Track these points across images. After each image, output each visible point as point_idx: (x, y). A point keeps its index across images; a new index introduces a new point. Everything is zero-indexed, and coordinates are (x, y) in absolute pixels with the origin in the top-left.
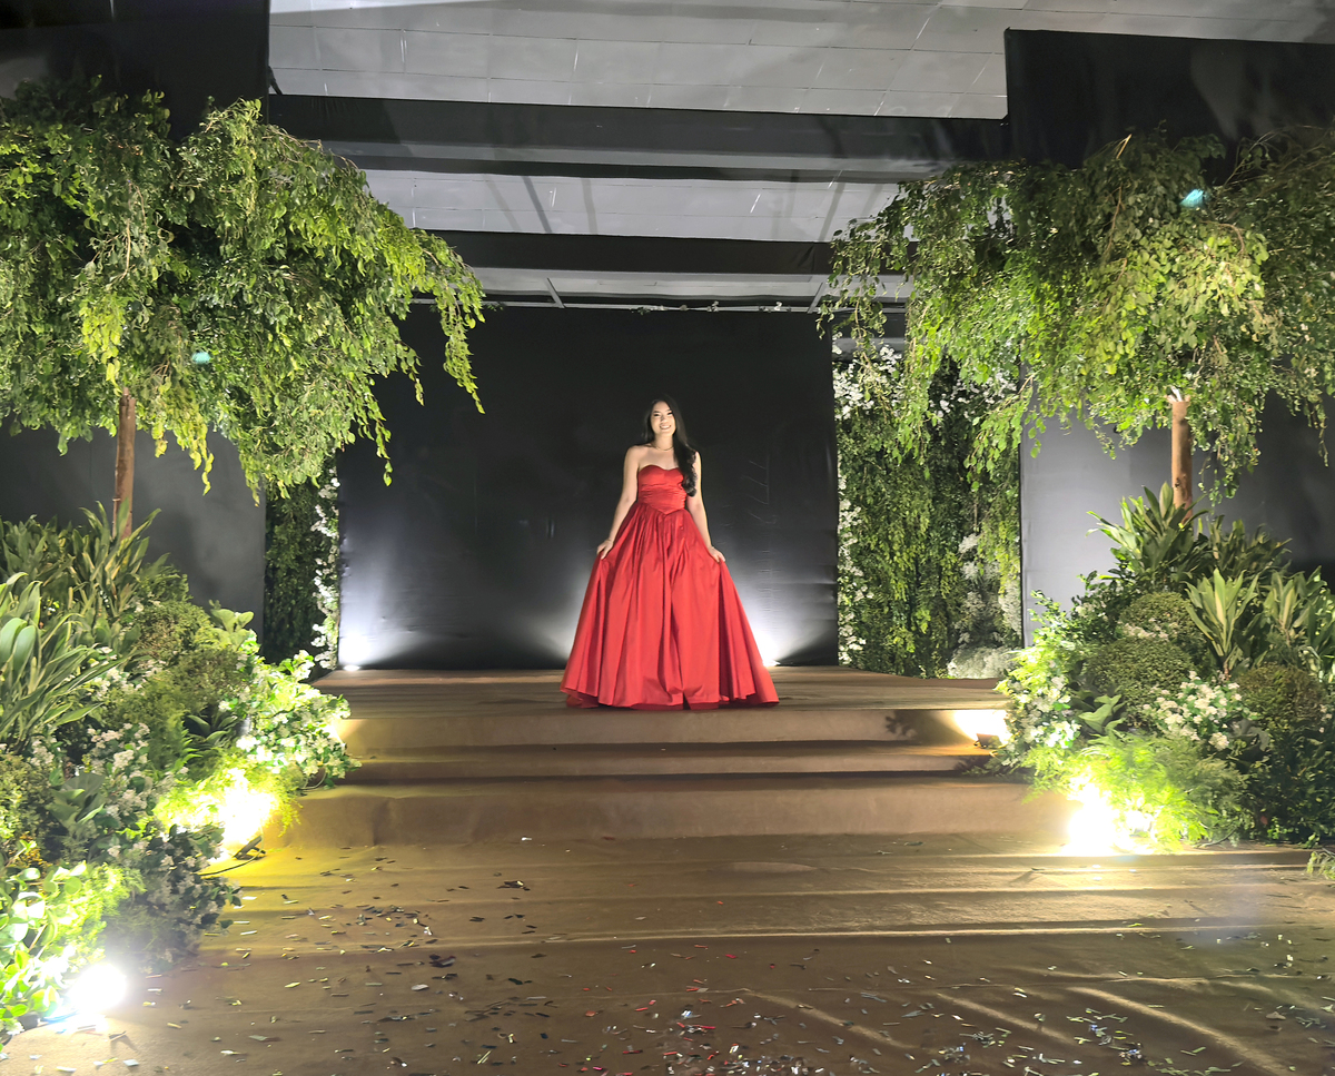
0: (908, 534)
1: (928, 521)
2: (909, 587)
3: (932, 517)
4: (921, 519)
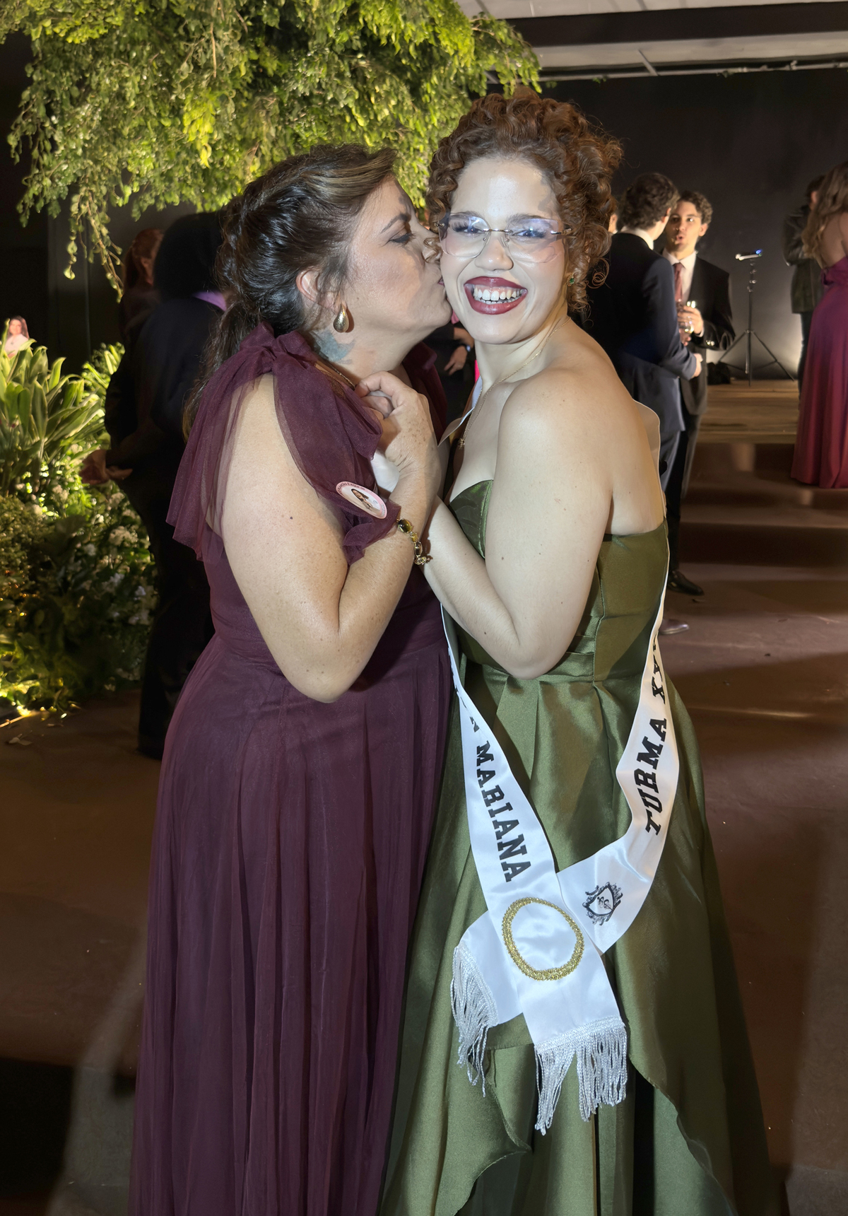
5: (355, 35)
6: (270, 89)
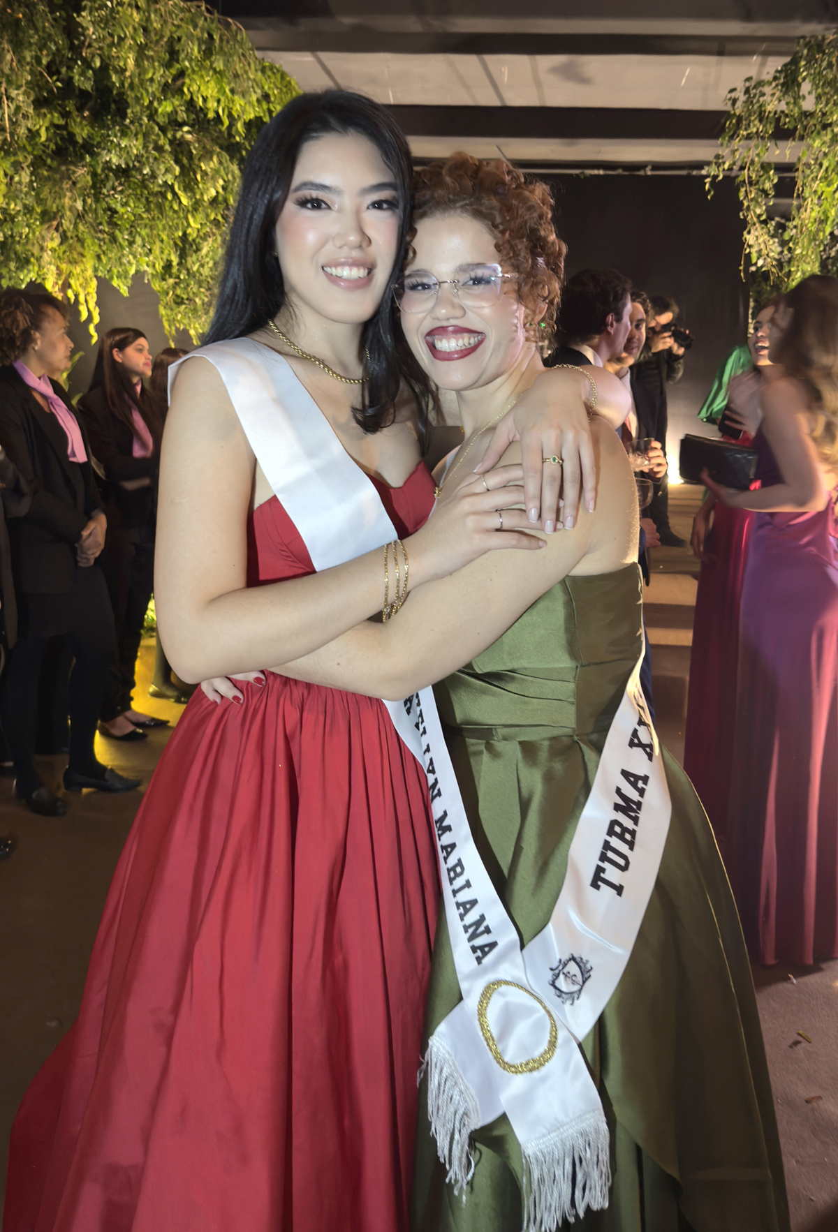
5: (181, 106)
6: (82, 158)
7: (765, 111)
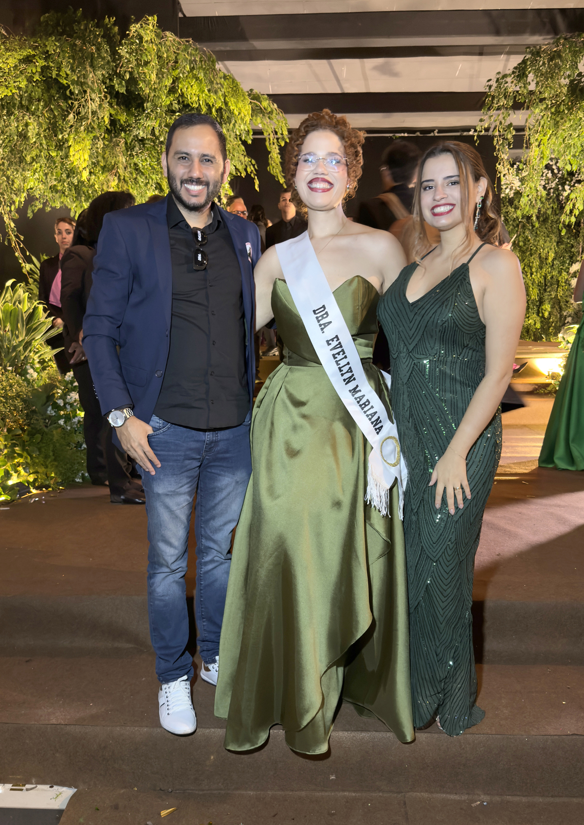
0: (541, 262)
1: (553, 255)
2: (540, 292)
3: (556, 253)
4: (550, 254)
5: (174, 100)
6: (119, 134)
7: (508, 92)
